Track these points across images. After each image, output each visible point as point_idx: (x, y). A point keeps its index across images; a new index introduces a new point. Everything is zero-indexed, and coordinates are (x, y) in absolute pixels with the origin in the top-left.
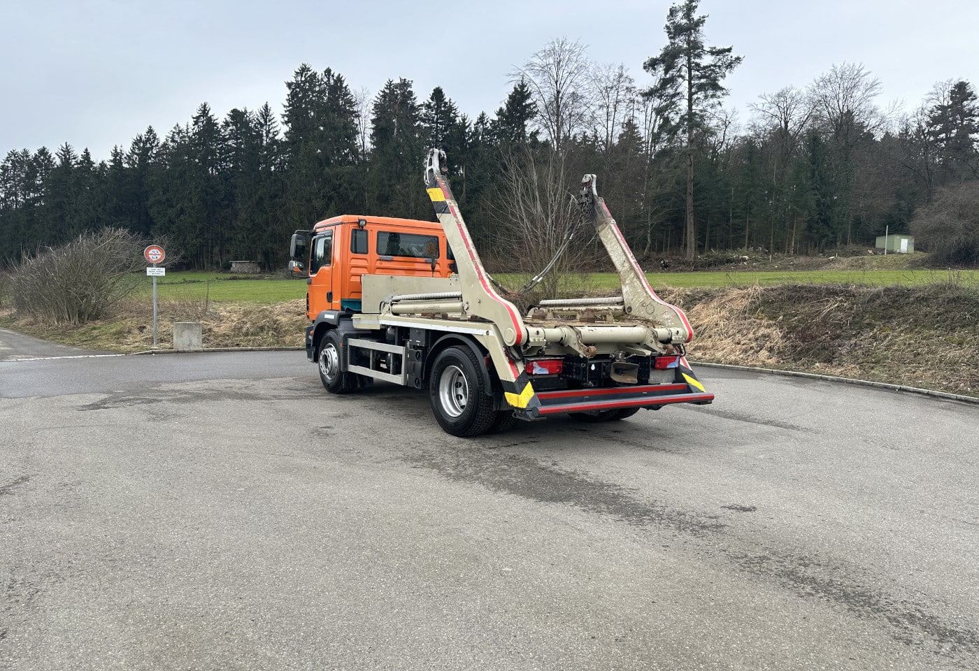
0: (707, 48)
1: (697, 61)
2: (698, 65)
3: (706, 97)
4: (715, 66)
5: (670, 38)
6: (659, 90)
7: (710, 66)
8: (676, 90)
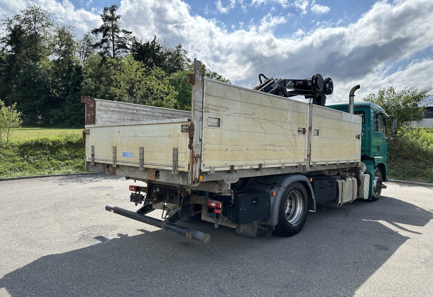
0: (121, 29)
1: (118, 34)
2: (117, 36)
3: (123, 52)
4: (125, 38)
5: (104, 21)
6: (100, 44)
7: (122, 38)
8: (108, 45)
